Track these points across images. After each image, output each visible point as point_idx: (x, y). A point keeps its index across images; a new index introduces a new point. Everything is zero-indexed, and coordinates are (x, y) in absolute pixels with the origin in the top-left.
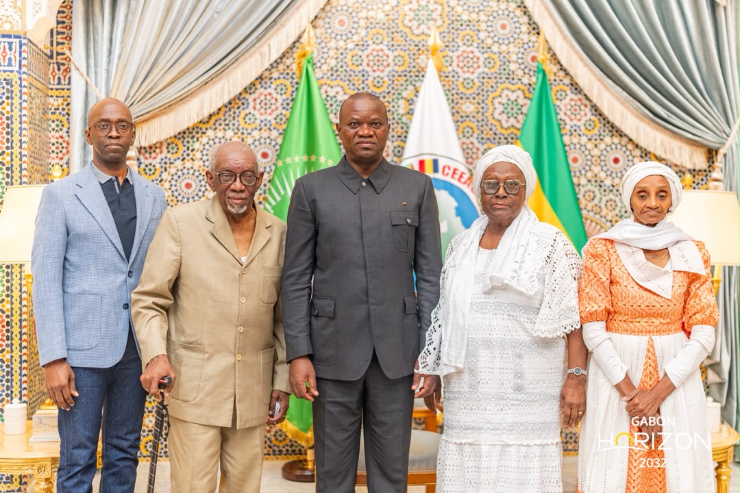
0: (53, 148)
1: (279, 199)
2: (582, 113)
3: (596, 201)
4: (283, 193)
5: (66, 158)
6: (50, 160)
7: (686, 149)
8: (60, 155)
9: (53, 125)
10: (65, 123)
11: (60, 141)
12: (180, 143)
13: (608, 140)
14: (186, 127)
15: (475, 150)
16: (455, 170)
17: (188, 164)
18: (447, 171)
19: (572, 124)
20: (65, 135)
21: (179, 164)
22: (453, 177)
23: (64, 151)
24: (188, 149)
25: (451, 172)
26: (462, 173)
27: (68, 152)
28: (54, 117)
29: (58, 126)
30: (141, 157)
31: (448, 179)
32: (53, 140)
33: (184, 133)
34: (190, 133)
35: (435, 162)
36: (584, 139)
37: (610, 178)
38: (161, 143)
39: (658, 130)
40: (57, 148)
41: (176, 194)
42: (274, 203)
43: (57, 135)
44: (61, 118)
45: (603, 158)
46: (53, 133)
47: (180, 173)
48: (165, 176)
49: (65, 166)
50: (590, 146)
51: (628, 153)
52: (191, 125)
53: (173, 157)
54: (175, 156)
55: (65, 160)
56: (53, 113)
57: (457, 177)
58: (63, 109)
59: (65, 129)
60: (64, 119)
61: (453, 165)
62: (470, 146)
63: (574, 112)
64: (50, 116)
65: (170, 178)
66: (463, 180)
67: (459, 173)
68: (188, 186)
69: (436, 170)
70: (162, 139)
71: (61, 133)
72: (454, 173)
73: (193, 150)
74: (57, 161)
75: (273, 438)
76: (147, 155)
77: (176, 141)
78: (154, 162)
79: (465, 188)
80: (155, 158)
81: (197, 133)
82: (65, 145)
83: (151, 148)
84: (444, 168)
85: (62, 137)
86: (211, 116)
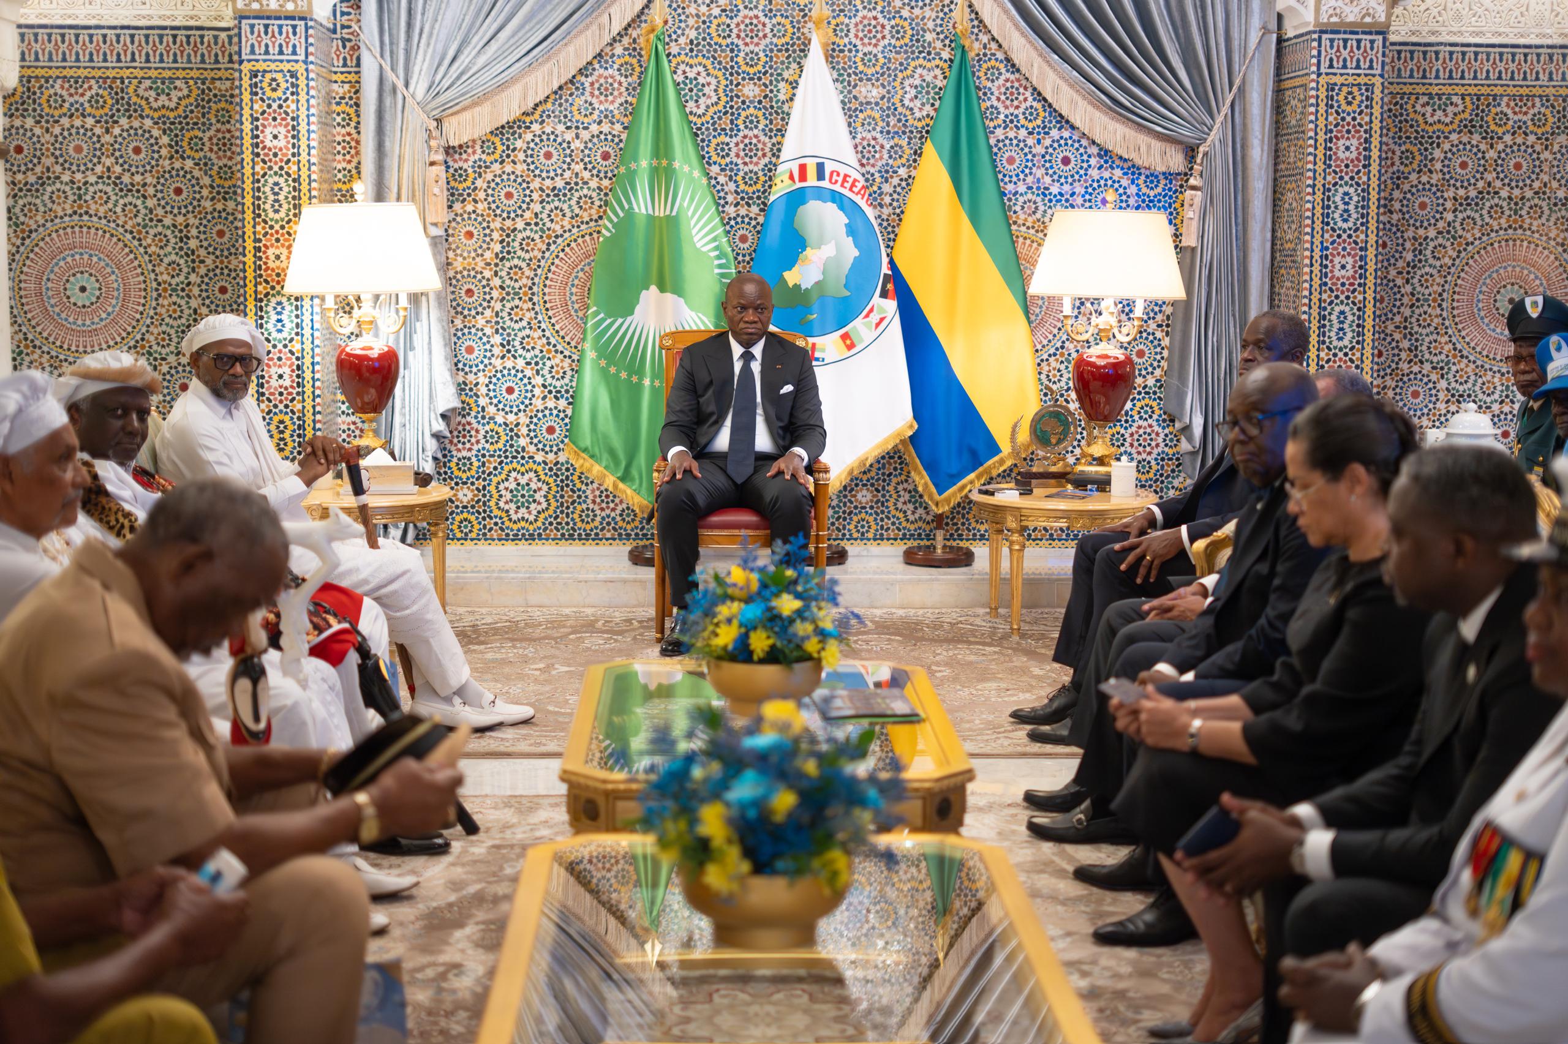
0: (339, 148)
1: (621, 215)
2: (1021, 98)
3: (1038, 215)
4: (627, 207)
5: (355, 160)
6: (335, 164)
7: (1156, 145)
8: (348, 157)
9: (339, 119)
10: (353, 115)
11: (348, 138)
12: (497, 140)
13: (1055, 133)
14: (504, 122)
15: (878, 148)
16: (846, 176)
17: (509, 168)
18: (835, 177)
19: (1007, 112)
20: (353, 131)
21: (496, 167)
22: (842, 185)
23: (353, 152)
24: (508, 147)
25: (840, 179)
26: (855, 180)
27: (357, 153)
28: (339, 109)
29: (344, 119)
30: (449, 159)
31: (837, 188)
32: (339, 138)
33: (503, 127)
34: (511, 127)
35: (820, 167)
36: (1023, 133)
37: (1057, 184)
38: (474, 141)
39: (1118, 121)
40: (344, 148)
41: (493, 206)
42: (615, 220)
43: (343, 131)
44: (348, 109)
45: (1048, 157)
46: (339, 129)
47: (498, 180)
48: (479, 183)
49: (354, 172)
50: (1030, 141)
51: (1082, 150)
52: (511, 119)
53: (489, 159)
54: (492, 158)
55: (354, 164)
56: (338, 104)
57: (848, 185)
58: (351, 98)
59: (353, 124)
60: (352, 111)
61: (844, 169)
62: (873, 143)
63: (1010, 94)
64: (334, 107)
65: (485, 186)
66: (855, 190)
67: (850, 180)
68: (509, 195)
69: (820, 176)
70: (476, 136)
71: (348, 129)
72: (844, 180)
73: (514, 150)
74: (344, 165)
75: (618, 518)
76: (457, 156)
77: (493, 138)
78: (465, 166)
79: (857, 199)
80: (466, 161)
81: (519, 127)
82: (353, 144)
83: (461, 146)
84: (832, 173)
85: (349, 134)
86: (537, 105)
